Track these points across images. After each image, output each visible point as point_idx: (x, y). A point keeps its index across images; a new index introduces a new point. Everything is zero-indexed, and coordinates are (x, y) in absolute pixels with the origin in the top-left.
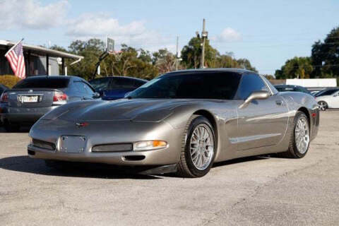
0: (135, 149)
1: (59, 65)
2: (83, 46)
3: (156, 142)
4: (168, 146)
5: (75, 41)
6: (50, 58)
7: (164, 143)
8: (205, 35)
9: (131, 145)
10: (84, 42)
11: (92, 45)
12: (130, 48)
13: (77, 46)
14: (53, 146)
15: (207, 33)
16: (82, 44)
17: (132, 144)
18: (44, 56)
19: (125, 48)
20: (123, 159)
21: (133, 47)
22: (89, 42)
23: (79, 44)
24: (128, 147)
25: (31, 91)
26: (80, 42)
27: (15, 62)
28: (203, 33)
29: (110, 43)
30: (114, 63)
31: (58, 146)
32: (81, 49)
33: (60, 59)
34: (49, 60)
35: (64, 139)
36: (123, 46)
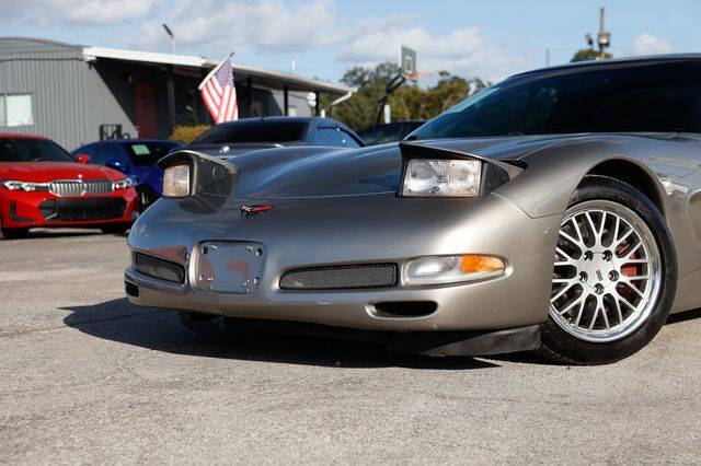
0: (405, 280)
1: (312, 108)
2: (366, 78)
3: (473, 260)
4: (509, 271)
5: (352, 68)
6: (290, 92)
7: (497, 263)
8: (604, 41)
9: (390, 271)
10: (368, 70)
11: (383, 74)
12: (455, 78)
13: (355, 78)
14: (182, 270)
15: (608, 35)
16: (364, 74)
17: (394, 266)
18: (278, 88)
19: (445, 78)
20: (370, 310)
21: (461, 76)
22: (377, 70)
23: (359, 74)
24: (385, 275)
25: (226, 149)
26: (361, 69)
27: (218, 100)
28: (600, 36)
29: (408, 57)
30: (423, 106)
31: (192, 273)
32: (364, 84)
33: (312, 96)
34: (290, 98)
35: (206, 251)
36: (442, 74)
